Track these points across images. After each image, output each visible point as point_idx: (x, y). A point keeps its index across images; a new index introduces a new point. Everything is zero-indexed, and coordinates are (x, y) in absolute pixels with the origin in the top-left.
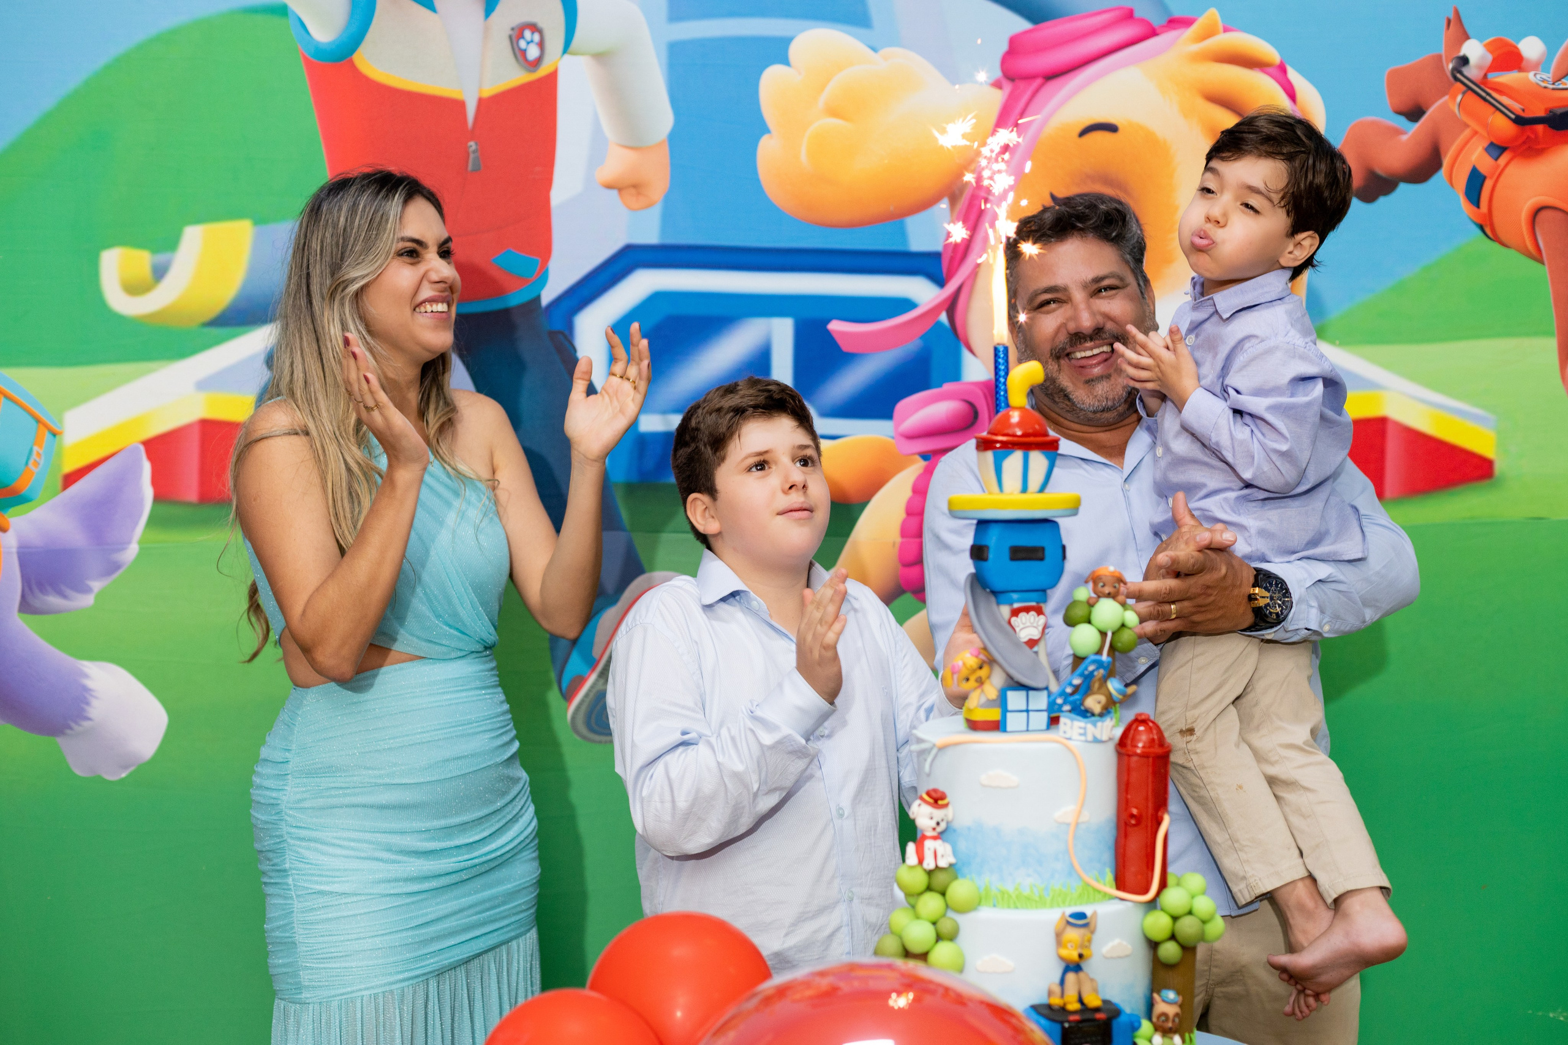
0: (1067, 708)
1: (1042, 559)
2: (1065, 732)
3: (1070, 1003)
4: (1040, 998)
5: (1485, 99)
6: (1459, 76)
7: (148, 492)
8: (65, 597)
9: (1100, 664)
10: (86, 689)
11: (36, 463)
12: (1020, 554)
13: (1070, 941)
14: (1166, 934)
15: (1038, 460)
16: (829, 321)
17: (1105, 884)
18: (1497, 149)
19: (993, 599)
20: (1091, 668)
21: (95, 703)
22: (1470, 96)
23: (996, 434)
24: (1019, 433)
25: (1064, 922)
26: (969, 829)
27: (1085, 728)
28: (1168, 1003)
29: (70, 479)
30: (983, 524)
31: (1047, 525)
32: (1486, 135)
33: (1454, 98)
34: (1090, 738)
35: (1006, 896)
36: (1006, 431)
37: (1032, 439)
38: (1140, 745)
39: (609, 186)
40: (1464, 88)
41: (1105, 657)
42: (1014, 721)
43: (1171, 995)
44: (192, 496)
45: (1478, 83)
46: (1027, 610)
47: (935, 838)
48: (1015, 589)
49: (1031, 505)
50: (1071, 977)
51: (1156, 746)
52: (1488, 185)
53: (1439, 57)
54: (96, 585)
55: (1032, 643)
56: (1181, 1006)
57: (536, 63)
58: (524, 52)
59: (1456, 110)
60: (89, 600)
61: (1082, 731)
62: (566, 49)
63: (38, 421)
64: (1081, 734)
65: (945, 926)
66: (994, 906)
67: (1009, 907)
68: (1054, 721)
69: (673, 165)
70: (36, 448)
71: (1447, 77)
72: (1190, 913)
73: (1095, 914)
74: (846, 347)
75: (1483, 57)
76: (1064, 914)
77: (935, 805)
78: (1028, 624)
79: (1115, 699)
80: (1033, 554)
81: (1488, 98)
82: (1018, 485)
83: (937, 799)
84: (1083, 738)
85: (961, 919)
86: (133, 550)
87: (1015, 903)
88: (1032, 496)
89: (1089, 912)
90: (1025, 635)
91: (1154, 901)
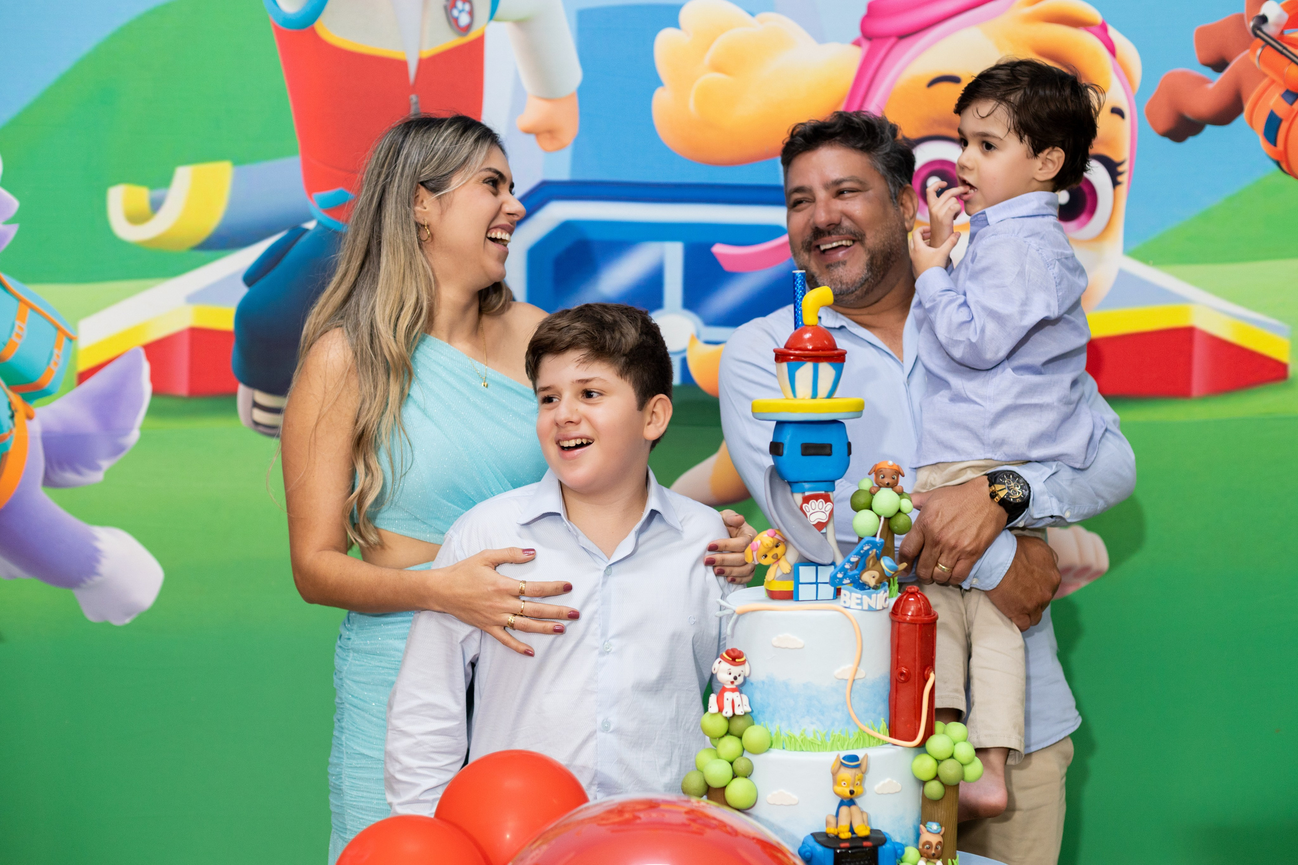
0: (846, 581)
1: (830, 455)
2: (845, 602)
3: (843, 832)
4: (820, 828)
5: (1282, 53)
6: (1259, 32)
7: (147, 387)
8: (78, 473)
9: (874, 545)
10: (97, 550)
11: (56, 364)
12: (809, 450)
13: (843, 780)
14: (931, 774)
15: (826, 370)
16: (712, 245)
17: (879, 732)
18: (1292, 95)
19: (788, 488)
20: (866, 548)
21: (104, 561)
22: (1268, 49)
23: (790, 349)
24: (810, 347)
25: (839, 763)
26: (763, 682)
27: (861, 599)
28: (932, 833)
29: (83, 377)
30: (781, 424)
31: (834, 426)
32: (1282, 83)
33: (1254, 51)
34: (866, 607)
35: (793, 739)
36: (799, 346)
37: (820, 353)
38: (910, 614)
39: (528, 132)
40: (1263, 43)
41: (878, 539)
42: (806, 592)
43: (934, 826)
44: (183, 390)
45: (1276, 38)
46: (816, 497)
47: (733, 690)
48: (806, 480)
49: (822, 409)
50: (844, 809)
51: (923, 615)
52: (1284, 126)
53: (1241, 17)
54: (105, 464)
55: (820, 526)
56: (942, 836)
57: (467, 29)
58: (456, 20)
59: (1256, 62)
60: (98, 476)
61: (859, 601)
62: (492, 16)
63: (58, 328)
64: (858, 604)
65: (740, 765)
66: (784, 748)
67: (795, 750)
68: (838, 592)
69: (581, 114)
70: (56, 351)
71: (1248, 34)
72: (952, 757)
73: (866, 756)
74: (727, 266)
75: (1280, 16)
76: (838, 756)
77: (732, 662)
78: (817, 510)
79: (887, 574)
80: (822, 450)
81: (1284, 51)
82: (809, 392)
83: (735, 658)
84: (860, 607)
85: (755, 759)
86: (134, 436)
87: (800, 746)
88: (820, 401)
89: (860, 754)
90: (814, 519)
91: (922, 746)
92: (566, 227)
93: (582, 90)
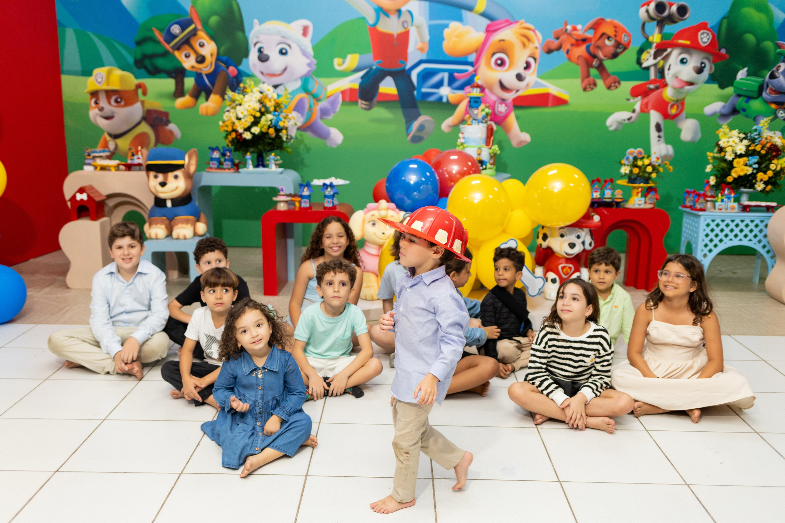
5: (570, 36)
6: (566, 32)
7: (341, 100)
8: (327, 117)
10: (330, 132)
11: (323, 94)
13: (479, 151)
14: (492, 152)
17: (483, 145)
18: (572, 45)
21: (331, 134)
22: (568, 36)
28: (492, 161)
29: (328, 97)
32: (570, 42)
33: (565, 36)
39: (418, 49)
40: (567, 34)
44: (348, 100)
45: (569, 33)
50: (479, 156)
52: (570, 51)
53: (562, 28)
54: (332, 115)
57: (406, 28)
58: (404, 26)
59: (565, 38)
60: (331, 117)
62: (411, 25)
63: (323, 87)
69: (429, 46)
70: (323, 92)
71: (564, 32)
75: (570, 29)
86: (338, 109)
89: (481, 148)
91: (490, 148)
92: (425, 69)
93: (430, 41)
